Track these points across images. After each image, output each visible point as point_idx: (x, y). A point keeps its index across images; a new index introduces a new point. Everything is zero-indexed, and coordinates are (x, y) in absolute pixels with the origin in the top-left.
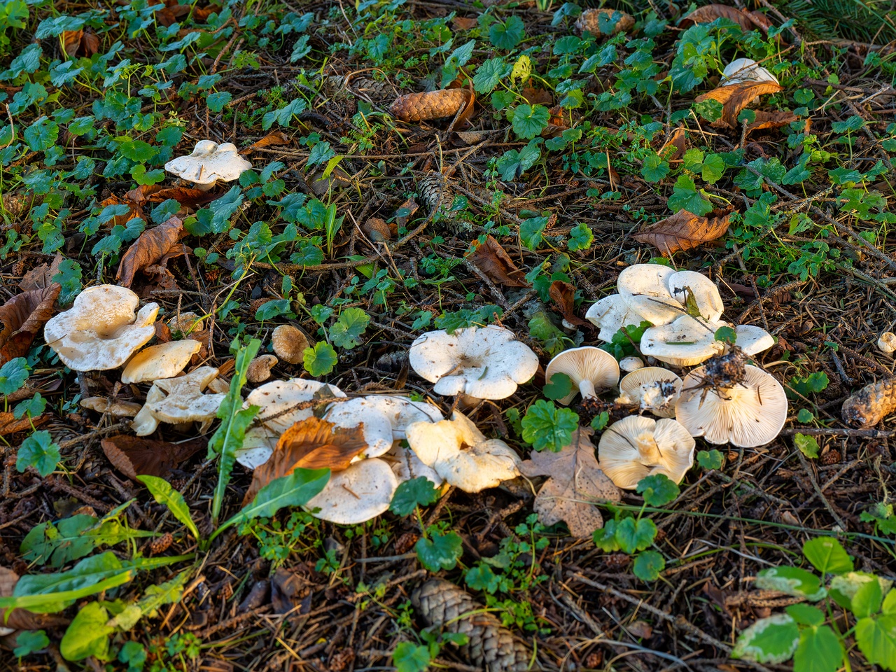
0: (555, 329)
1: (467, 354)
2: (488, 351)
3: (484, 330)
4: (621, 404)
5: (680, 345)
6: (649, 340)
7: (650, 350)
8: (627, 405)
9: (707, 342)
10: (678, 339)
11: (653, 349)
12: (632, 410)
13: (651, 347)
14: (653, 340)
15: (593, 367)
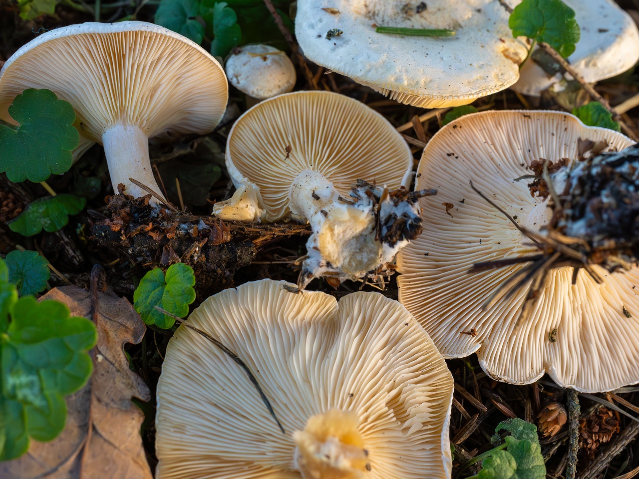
4: (231, 222)
5: (416, 37)
6: (324, 9)
7: (334, 50)
8: (249, 226)
9: (486, 33)
10: (405, 15)
11: (342, 51)
12: (261, 239)
13: (333, 40)
14: (338, 12)
15: (151, 83)
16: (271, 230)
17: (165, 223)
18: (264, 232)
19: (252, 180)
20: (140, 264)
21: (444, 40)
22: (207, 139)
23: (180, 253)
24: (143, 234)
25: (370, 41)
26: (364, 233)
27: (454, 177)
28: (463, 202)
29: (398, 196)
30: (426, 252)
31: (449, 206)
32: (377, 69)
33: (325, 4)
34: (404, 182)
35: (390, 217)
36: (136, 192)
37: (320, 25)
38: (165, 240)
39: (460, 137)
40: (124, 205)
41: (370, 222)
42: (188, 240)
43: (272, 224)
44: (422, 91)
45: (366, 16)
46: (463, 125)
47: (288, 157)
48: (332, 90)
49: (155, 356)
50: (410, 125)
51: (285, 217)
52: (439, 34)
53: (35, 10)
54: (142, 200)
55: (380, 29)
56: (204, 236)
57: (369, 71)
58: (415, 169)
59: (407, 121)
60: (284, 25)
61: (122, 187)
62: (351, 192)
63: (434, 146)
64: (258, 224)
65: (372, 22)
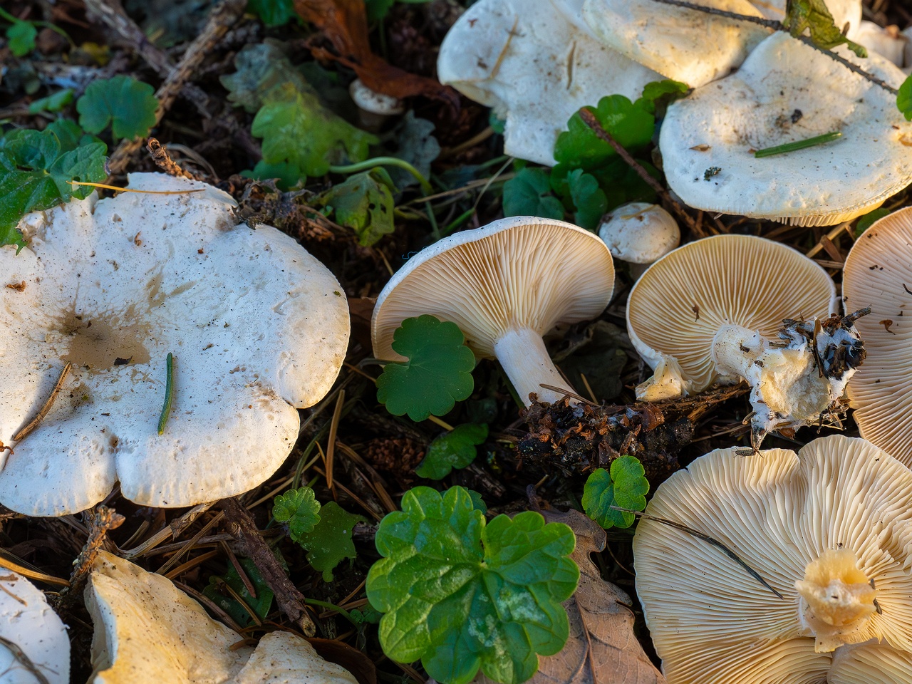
0: (340, 127)
1: (83, 307)
2: (155, 284)
3: (123, 203)
4: (659, 402)
5: (800, 151)
6: (693, 149)
7: (717, 191)
8: (680, 401)
9: (875, 123)
10: (780, 130)
11: (726, 189)
12: (695, 413)
13: (713, 180)
14: (708, 147)
15: (533, 279)
16: (703, 400)
17: (593, 420)
18: (697, 404)
19: (666, 352)
20: (575, 473)
21: (831, 146)
22: (601, 322)
23: (617, 447)
24: (574, 437)
25: (752, 170)
26: (806, 373)
27: (884, 291)
28: (901, 315)
29: (831, 325)
30: (877, 379)
31: (887, 323)
32: (769, 199)
33: (692, 143)
34: (831, 309)
35: (828, 349)
36: (551, 398)
37: (693, 167)
38: (599, 437)
39: (878, 246)
40: (543, 415)
41: (809, 359)
42: (621, 432)
43: (703, 393)
44: (824, 209)
45: (739, 143)
46: (878, 231)
47: (698, 317)
48: (721, 232)
49: (616, 569)
50: (819, 247)
51: (713, 383)
52: (824, 140)
53: (375, 234)
54: (563, 402)
55: (759, 154)
56: (636, 424)
57: (762, 203)
58: (839, 293)
59: (814, 244)
60: (651, 175)
61: (533, 397)
62: (780, 335)
63: (853, 264)
64: (687, 397)
65: (748, 148)
